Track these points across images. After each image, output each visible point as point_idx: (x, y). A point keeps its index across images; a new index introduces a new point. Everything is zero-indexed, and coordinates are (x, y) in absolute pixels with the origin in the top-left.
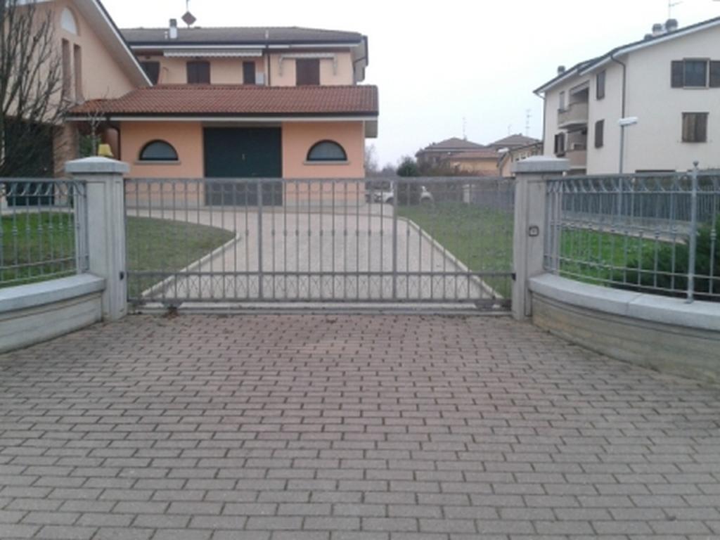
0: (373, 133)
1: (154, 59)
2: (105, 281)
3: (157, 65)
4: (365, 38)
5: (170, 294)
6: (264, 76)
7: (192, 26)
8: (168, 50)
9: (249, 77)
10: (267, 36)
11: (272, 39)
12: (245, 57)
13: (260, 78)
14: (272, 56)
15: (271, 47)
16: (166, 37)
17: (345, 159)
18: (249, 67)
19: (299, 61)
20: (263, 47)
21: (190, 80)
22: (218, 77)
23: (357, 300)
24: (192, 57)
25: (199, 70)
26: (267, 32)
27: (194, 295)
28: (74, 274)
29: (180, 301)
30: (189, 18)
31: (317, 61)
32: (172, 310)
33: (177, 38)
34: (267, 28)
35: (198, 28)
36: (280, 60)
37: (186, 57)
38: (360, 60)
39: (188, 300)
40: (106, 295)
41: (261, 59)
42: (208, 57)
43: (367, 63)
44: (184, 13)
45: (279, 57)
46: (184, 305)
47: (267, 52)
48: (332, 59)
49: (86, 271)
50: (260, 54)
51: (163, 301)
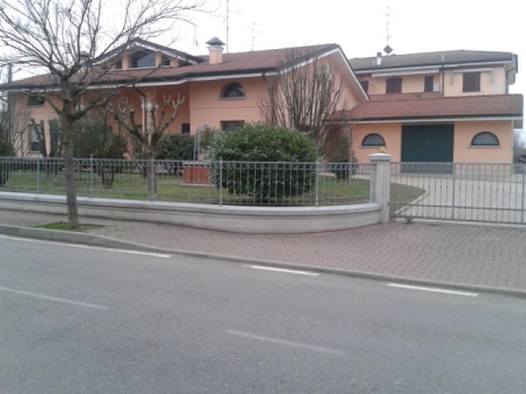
0: (519, 125)
1: (365, 79)
2: (382, 206)
3: (367, 82)
4: (516, 56)
5: (408, 214)
6: (440, 86)
7: (390, 54)
8: (375, 73)
9: (429, 87)
10: (443, 59)
11: (446, 61)
12: (427, 74)
13: (436, 87)
14: (445, 72)
15: (446, 66)
16: (374, 64)
17: (498, 144)
18: (429, 81)
19: (465, 75)
20: (440, 66)
21: (388, 91)
22: (408, 88)
23: (502, 222)
24: (390, 77)
25: (394, 85)
26: (443, 56)
27: (420, 215)
28: (369, 202)
29: (413, 218)
30: (388, 49)
31: (479, 74)
32: (409, 221)
33: (381, 64)
34: (443, 52)
35: (394, 55)
36: (452, 74)
37: (386, 77)
38: (512, 70)
39: (417, 217)
40: (382, 212)
41: (438, 75)
42: (401, 76)
43: (517, 71)
44: (385, 46)
45: (451, 73)
46: (415, 219)
47: (442, 70)
48: (490, 72)
49: (374, 201)
50: (437, 71)
51: (405, 217)
